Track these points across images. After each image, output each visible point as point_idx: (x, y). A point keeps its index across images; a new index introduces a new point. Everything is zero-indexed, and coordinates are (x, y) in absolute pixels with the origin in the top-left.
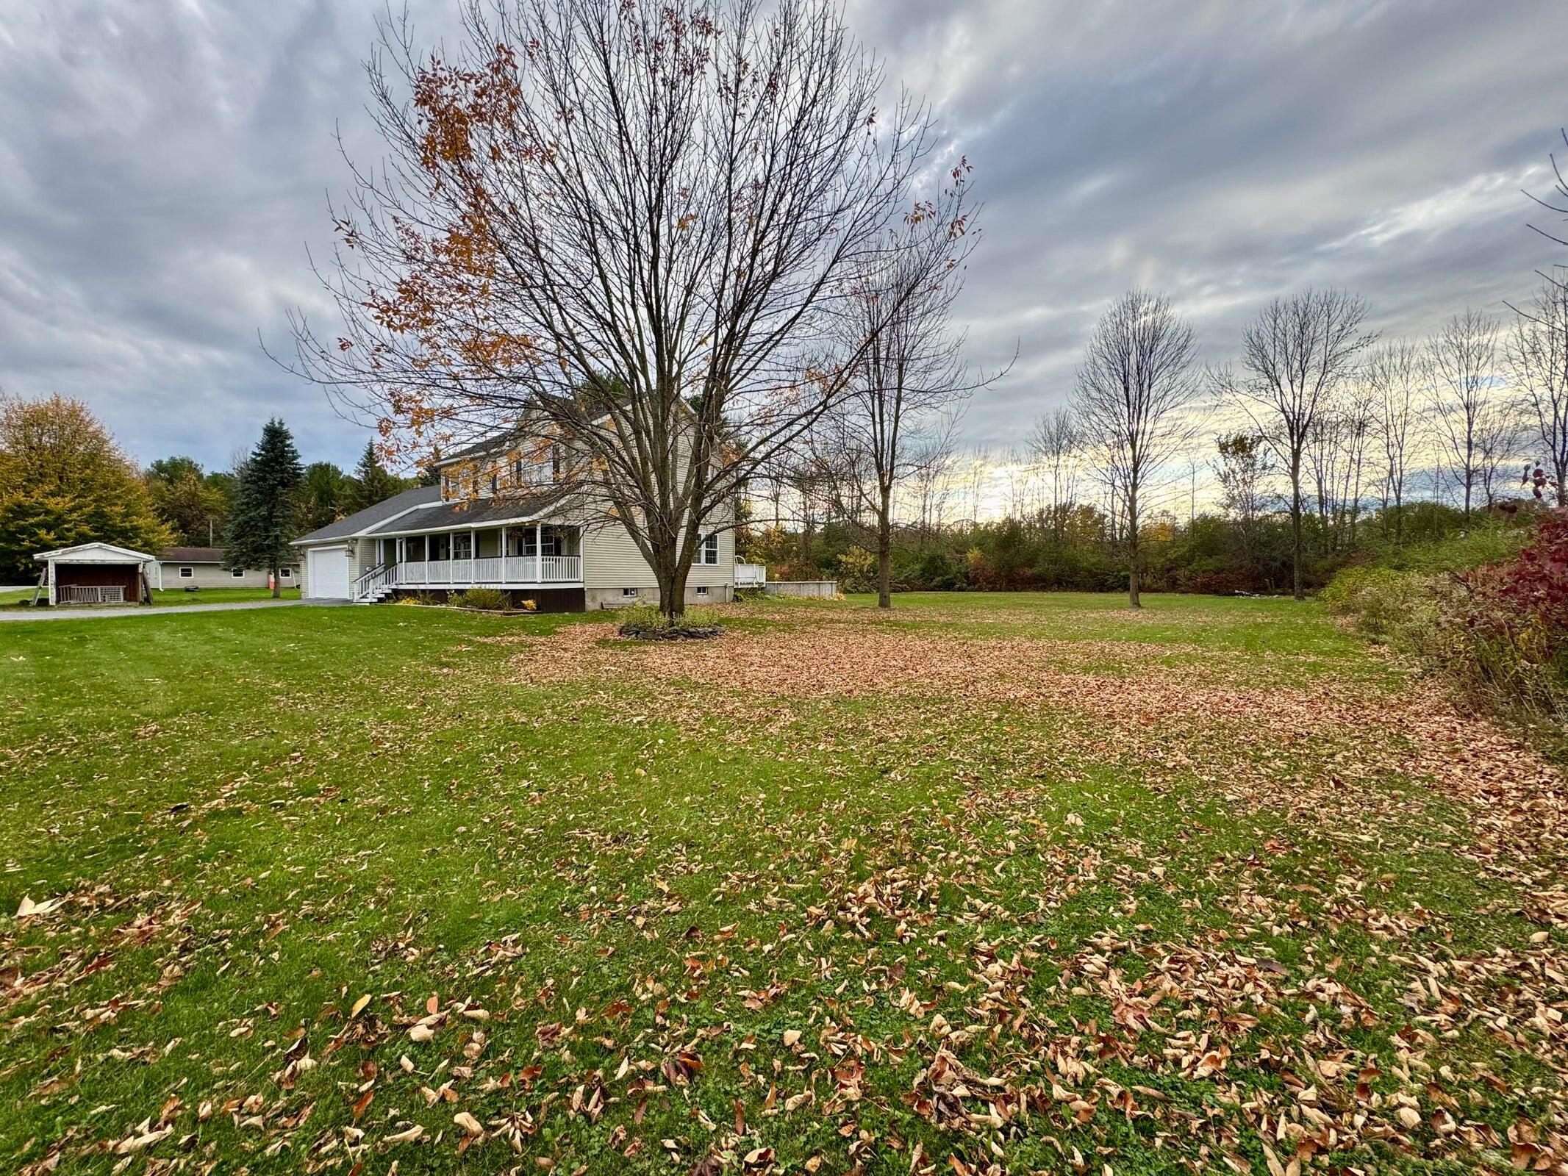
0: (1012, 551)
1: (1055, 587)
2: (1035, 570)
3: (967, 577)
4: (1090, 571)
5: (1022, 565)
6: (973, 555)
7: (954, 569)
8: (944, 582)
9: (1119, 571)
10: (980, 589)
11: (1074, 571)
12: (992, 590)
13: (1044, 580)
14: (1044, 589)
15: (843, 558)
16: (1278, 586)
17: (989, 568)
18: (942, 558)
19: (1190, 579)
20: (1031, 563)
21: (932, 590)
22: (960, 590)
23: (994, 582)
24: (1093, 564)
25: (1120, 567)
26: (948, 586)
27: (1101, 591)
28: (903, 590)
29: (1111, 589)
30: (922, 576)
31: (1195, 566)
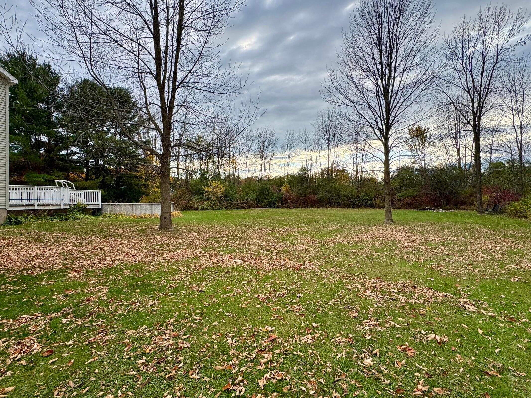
0: (306, 185)
1: (328, 205)
2: (318, 196)
3: (281, 200)
4: (347, 197)
5: (311, 193)
6: (285, 187)
7: (275, 196)
8: (269, 203)
9: (363, 196)
10: (288, 207)
11: (339, 196)
12: (294, 207)
13: (322, 202)
14: (322, 207)
15: (206, 189)
16: (447, 205)
17: (294, 194)
18: (268, 189)
19: (400, 201)
20: (315, 192)
21: (262, 207)
22: (278, 207)
23: (296, 203)
24: (349, 192)
25: (363, 194)
26: (271, 205)
27: (353, 208)
28: (244, 208)
29: (358, 206)
30: (257, 198)
31: (402, 193)
